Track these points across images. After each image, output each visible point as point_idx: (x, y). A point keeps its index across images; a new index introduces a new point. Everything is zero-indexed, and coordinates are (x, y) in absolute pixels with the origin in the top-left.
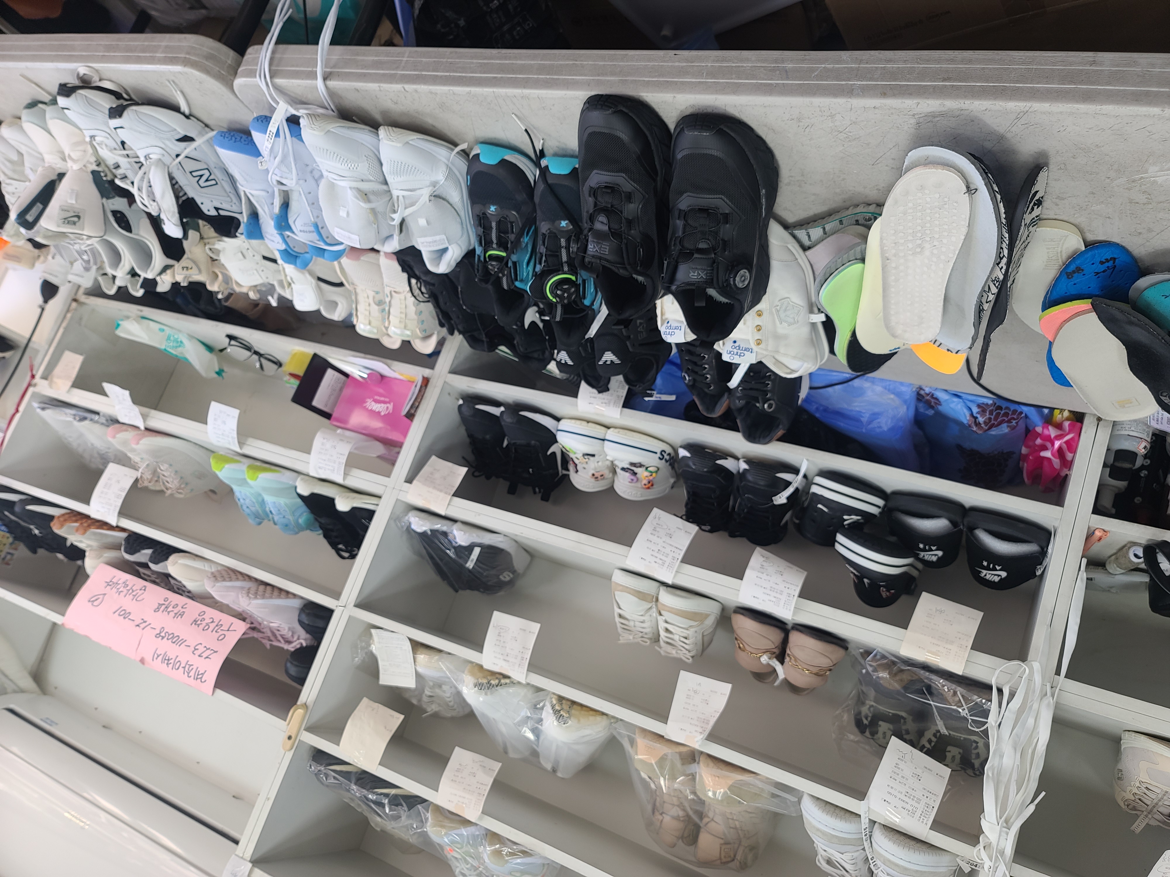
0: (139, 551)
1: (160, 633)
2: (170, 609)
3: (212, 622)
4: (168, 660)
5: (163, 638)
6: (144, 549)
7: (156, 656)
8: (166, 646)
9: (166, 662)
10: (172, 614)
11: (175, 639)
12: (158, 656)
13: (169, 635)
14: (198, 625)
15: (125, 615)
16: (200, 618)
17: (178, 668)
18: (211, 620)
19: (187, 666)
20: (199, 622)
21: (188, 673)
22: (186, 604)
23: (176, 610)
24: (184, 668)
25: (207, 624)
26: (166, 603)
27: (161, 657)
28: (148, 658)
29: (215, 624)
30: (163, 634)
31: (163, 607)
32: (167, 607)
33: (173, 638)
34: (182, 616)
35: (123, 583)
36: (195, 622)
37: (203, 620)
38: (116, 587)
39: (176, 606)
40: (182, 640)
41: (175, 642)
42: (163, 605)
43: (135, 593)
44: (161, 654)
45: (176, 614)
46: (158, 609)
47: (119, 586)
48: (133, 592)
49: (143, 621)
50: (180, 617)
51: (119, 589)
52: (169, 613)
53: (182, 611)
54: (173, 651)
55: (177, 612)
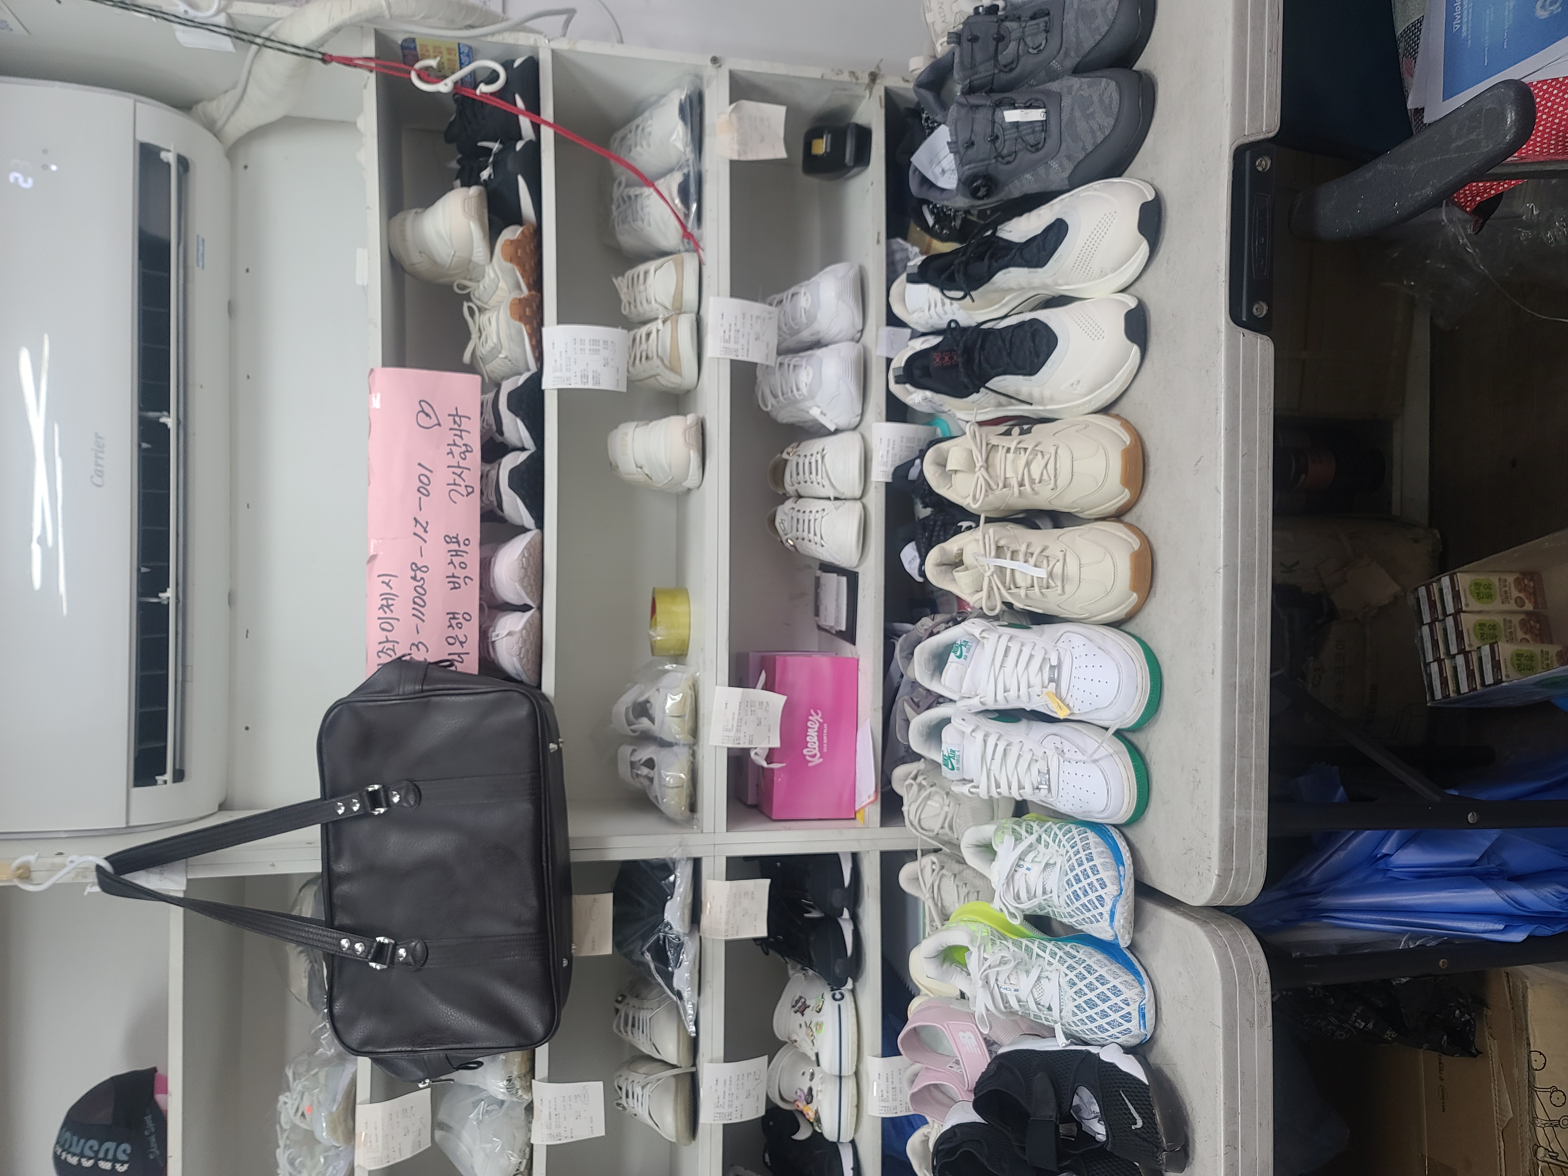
0: (517, 415)
1: (419, 569)
2: (456, 560)
3: (461, 643)
4: (388, 606)
5: (414, 578)
6: (523, 420)
7: (386, 579)
8: (404, 588)
9: (384, 602)
10: (451, 570)
11: (419, 602)
12: (388, 584)
13: (421, 587)
14: (451, 626)
15: (423, 490)
16: (461, 620)
17: (383, 629)
18: (463, 640)
19: (390, 645)
20: (454, 622)
21: (382, 651)
22: (472, 579)
23: (459, 572)
24: (387, 641)
25: (456, 638)
26: (463, 548)
27: (388, 590)
28: (379, 567)
29: (461, 650)
30: (419, 575)
31: (455, 546)
32: (457, 553)
33: (420, 596)
34: (455, 588)
35: (465, 445)
36: (453, 615)
37: (460, 626)
38: (455, 435)
39: (463, 566)
40: (423, 614)
41: (415, 603)
42: (458, 542)
43: (459, 481)
44: (391, 588)
45: (453, 576)
46: (450, 539)
47: (458, 441)
48: (460, 476)
49: (425, 525)
50: (452, 585)
51: (455, 444)
52: (452, 562)
53: (461, 581)
54: (403, 608)
55: (456, 575)
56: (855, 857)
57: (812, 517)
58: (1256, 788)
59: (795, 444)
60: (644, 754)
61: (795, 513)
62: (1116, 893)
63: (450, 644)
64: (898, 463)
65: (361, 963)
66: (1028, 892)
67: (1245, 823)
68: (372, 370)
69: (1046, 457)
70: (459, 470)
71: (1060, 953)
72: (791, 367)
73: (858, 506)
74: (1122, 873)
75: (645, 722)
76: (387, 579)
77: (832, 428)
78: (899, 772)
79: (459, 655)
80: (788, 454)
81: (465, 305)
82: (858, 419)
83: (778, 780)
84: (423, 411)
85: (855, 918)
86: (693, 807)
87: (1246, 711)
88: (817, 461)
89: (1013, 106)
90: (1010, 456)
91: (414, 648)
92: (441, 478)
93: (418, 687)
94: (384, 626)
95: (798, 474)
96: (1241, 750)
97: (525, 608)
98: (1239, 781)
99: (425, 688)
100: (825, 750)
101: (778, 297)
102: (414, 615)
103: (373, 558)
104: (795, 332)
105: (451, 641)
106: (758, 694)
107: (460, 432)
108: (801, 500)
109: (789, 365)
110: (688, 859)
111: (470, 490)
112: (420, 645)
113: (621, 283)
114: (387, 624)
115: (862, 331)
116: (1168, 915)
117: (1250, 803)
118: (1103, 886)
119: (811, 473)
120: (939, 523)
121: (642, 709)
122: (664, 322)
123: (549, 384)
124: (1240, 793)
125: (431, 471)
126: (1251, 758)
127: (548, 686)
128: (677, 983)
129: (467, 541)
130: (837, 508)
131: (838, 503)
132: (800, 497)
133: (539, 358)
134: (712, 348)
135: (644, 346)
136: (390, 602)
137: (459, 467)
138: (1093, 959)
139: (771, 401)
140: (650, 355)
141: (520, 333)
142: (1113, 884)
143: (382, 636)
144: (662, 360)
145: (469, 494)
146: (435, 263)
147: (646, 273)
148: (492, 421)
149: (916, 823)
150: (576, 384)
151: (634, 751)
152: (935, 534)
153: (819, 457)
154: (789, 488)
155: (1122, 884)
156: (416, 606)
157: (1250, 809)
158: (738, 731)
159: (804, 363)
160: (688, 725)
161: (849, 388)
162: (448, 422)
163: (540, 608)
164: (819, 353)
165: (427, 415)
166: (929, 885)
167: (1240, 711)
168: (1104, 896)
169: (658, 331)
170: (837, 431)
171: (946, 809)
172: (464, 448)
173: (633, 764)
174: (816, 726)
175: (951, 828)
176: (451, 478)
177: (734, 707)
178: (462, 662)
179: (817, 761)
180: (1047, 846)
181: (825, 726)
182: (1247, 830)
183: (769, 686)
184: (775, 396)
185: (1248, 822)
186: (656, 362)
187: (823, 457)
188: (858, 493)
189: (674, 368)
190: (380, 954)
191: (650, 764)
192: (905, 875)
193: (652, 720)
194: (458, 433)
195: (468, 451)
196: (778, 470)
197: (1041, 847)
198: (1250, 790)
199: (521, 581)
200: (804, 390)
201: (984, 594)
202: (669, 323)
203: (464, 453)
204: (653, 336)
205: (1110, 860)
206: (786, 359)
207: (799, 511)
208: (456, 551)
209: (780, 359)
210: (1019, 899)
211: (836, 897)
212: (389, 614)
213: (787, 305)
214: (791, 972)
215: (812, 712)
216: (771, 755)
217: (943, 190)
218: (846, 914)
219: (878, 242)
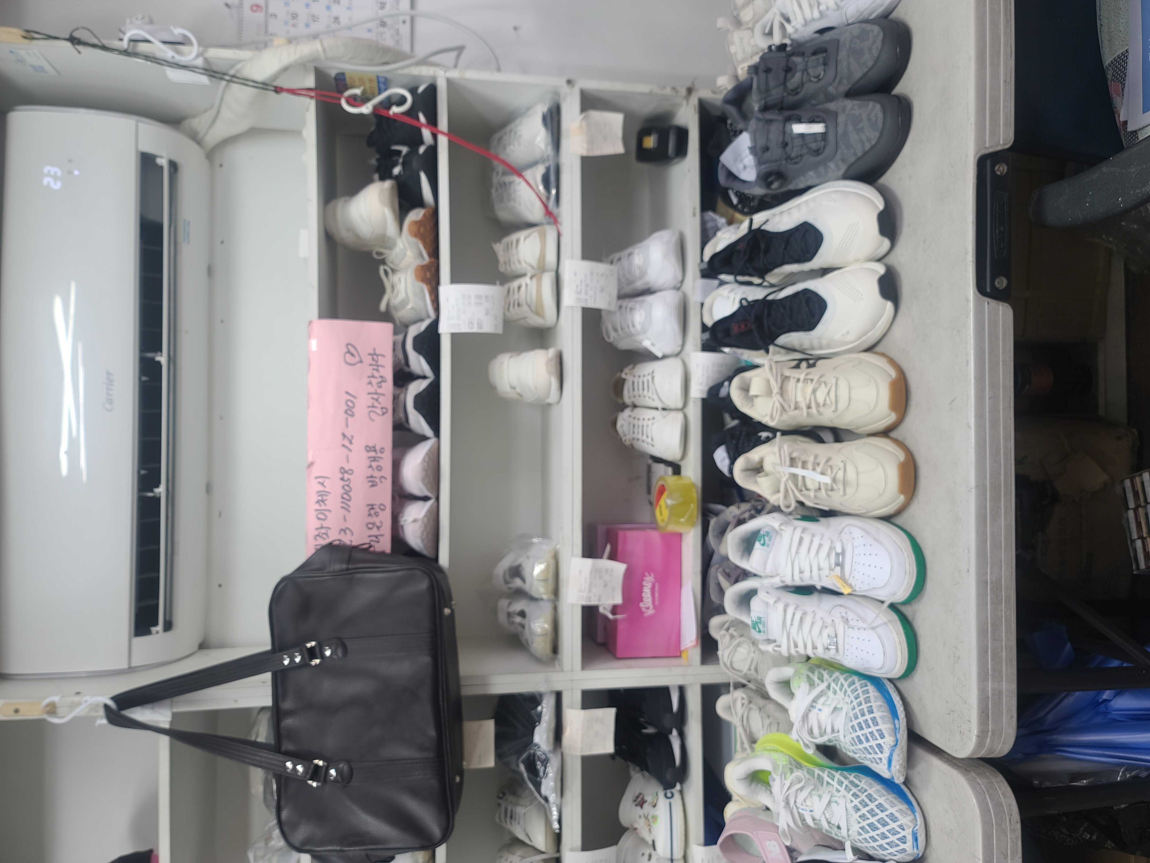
0: (420, 353)
1: (346, 472)
2: (374, 464)
3: (378, 528)
4: (323, 501)
5: (342, 479)
6: (424, 357)
8: (335, 487)
9: (320, 498)
11: (346, 497)
12: (322, 484)
13: (348, 486)
14: (370, 515)
15: (349, 412)
17: (319, 519)
18: (378, 524)
19: (324, 531)
20: (372, 512)
21: (318, 535)
22: (386, 479)
23: (376, 473)
24: (322, 527)
25: (374, 524)
26: (379, 455)
27: (323, 489)
28: (316, 471)
29: (377, 534)
30: (346, 476)
31: (372, 454)
32: (374, 459)
33: (347, 493)
34: (372, 486)
35: (381, 377)
36: (372, 507)
37: (377, 514)
38: (374, 369)
39: (379, 468)
40: (349, 506)
41: (343, 498)
42: (375, 451)
43: (376, 404)
44: (325, 487)
45: (372, 477)
46: (370, 449)
47: (376, 374)
48: (377, 400)
49: (351, 439)
50: (370, 484)
51: (373, 376)
52: (370, 466)
53: (377, 480)
54: (333, 502)
55: (374, 475)
56: (682, 689)
57: (645, 423)
58: (1007, 665)
59: (631, 367)
60: (518, 606)
61: (631, 420)
62: (892, 744)
63: (369, 528)
64: (711, 384)
65: (301, 781)
66: (820, 727)
67: (998, 694)
68: (310, 323)
69: (829, 387)
70: (376, 396)
71: (846, 782)
72: (628, 309)
73: (680, 416)
74: (897, 726)
75: (517, 583)
76: (322, 479)
77: (659, 354)
78: (715, 622)
79: (376, 537)
80: (626, 374)
81: (382, 268)
82: (679, 349)
83: (621, 627)
84: (349, 352)
85: (682, 735)
86: (555, 649)
87: (996, 602)
88: (648, 381)
89: (799, 121)
90: (800, 386)
91: (342, 533)
92: (363, 402)
93: (344, 566)
94: (320, 516)
95: (634, 390)
96: (993, 634)
97: (426, 499)
98: (993, 659)
99: (350, 566)
100: (657, 603)
101: (617, 256)
102: (342, 507)
103: (311, 465)
104: (630, 282)
105: (370, 526)
106: (605, 563)
107: (377, 366)
108: (637, 410)
109: (626, 308)
110: (552, 692)
111: (384, 410)
112: (347, 531)
113: (499, 248)
114: (322, 514)
115: (682, 282)
116: (935, 762)
117: (1002, 677)
118: (882, 736)
119: (643, 389)
120: (744, 433)
121: (516, 572)
122: (531, 278)
123: (445, 329)
124: (993, 669)
125: (355, 397)
126: (1002, 640)
127: (444, 559)
128: (544, 790)
129: (382, 450)
130: (664, 417)
131: (665, 413)
132: (635, 406)
133: (437, 308)
134: (568, 298)
135: (516, 296)
136: (324, 498)
137: (376, 393)
138: (874, 789)
139: (613, 334)
140: (521, 302)
141: (422, 291)
142: (890, 735)
143: (318, 524)
144: (529, 306)
145: (384, 414)
146: (357, 236)
147: (518, 241)
148: (401, 356)
149: (728, 664)
150: (464, 329)
151: (510, 604)
152: (741, 441)
153: (650, 378)
154: (627, 400)
155: (898, 736)
156: (344, 500)
157: (1002, 681)
158: (590, 591)
159: (638, 306)
160: (551, 586)
161: (673, 326)
162: (368, 360)
163: (438, 499)
164: (649, 298)
165: (352, 355)
166: (740, 715)
167: (992, 603)
168: (883, 745)
169: (527, 285)
170: (664, 357)
171: (752, 655)
172: (380, 380)
173: (509, 615)
174: (650, 585)
175: (756, 670)
176: (370, 402)
177: (586, 573)
178: (378, 542)
179: (651, 612)
180: (835, 692)
181: (657, 585)
182: (1000, 699)
183: (613, 557)
184: (616, 330)
185: (1000, 692)
186: (525, 308)
187: (653, 378)
188: (680, 405)
189: (539, 312)
190: (316, 773)
191: (522, 614)
192: (721, 705)
193: (524, 580)
194: (375, 367)
195: (382, 381)
196: (619, 386)
197: (830, 693)
198: (1002, 666)
199: (423, 480)
200: (638, 327)
201: (781, 495)
202: (534, 280)
203: (380, 383)
204: (523, 288)
205: (887, 714)
206: (625, 303)
207: (634, 418)
208: (374, 457)
209: (620, 302)
210: (812, 733)
211: (667, 721)
212: (323, 507)
213: (625, 262)
214: (632, 773)
215: (647, 574)
216: (615, 610)
217: (744, 182)
218: (675, 732)
219: (694, 215)
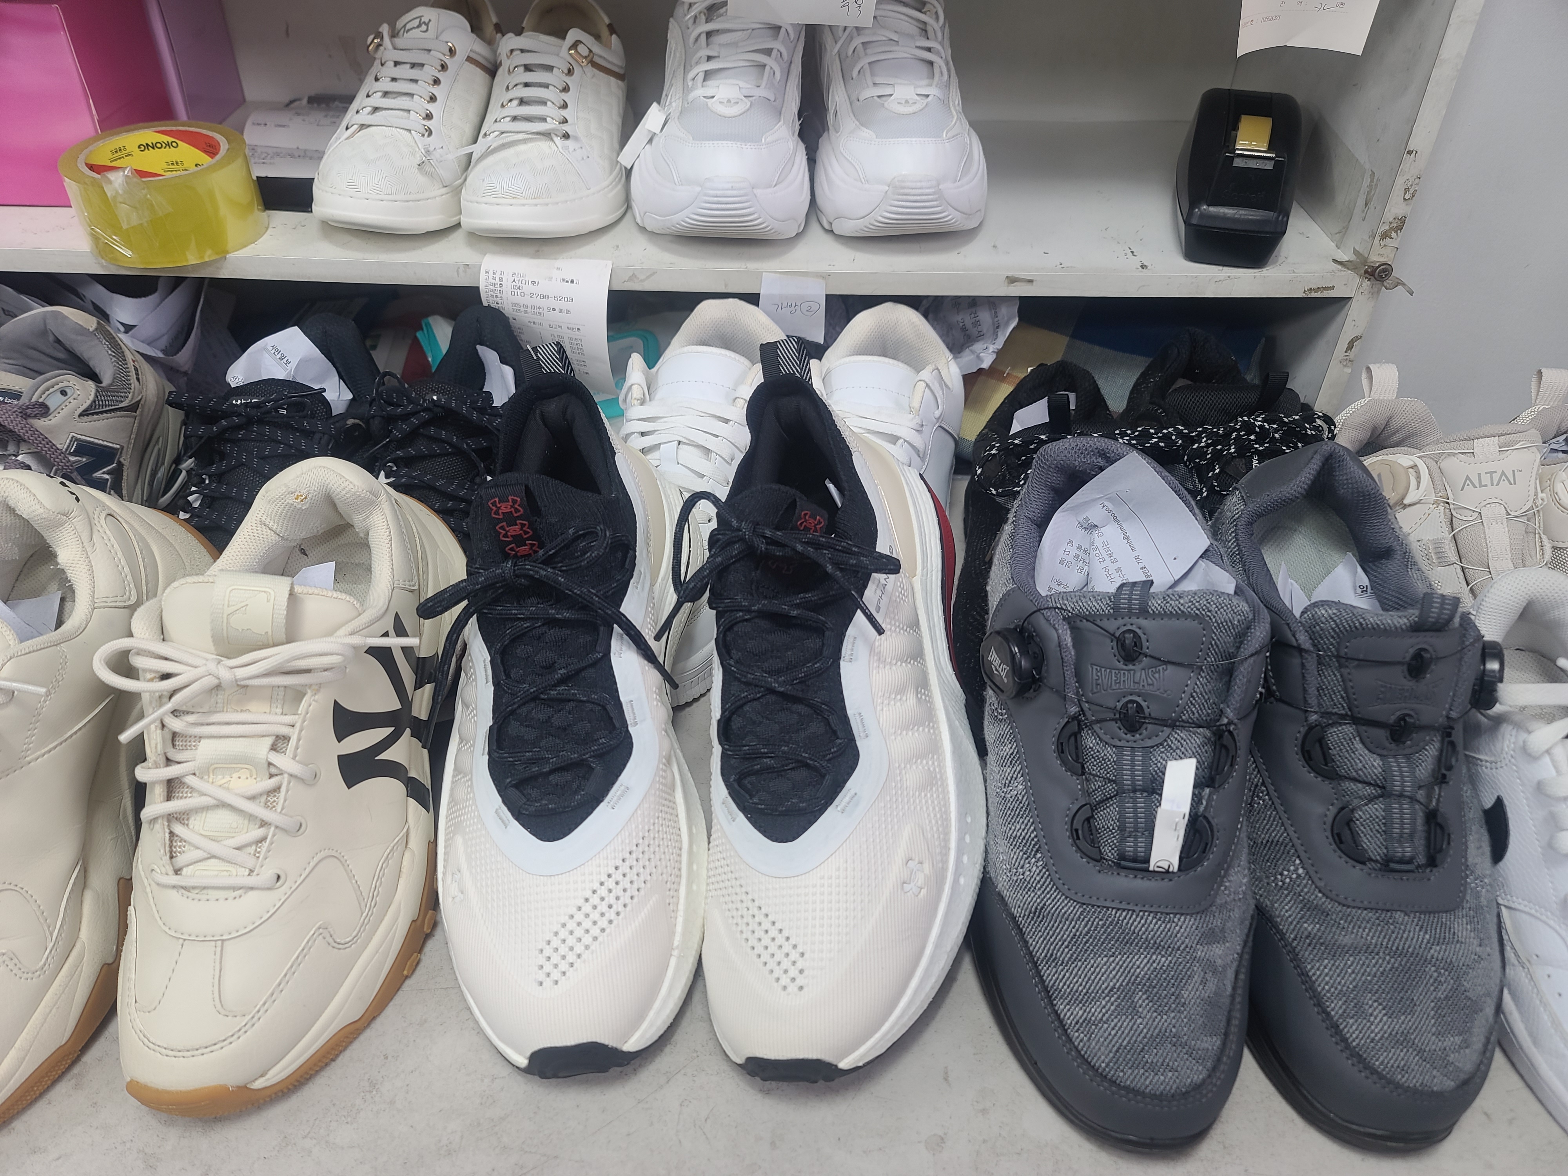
57: (421, 103)
61: (439, 57)
72: (768, 61)
80: (579, 40)
90: (261, 749)
95: (530, 68)
109: (768, 53)
115: (829, 233)
119: (525, 104)
131: (450, 166)
132: (489, 69)
153: (554, 124)
154: (508, 46)
188: (468, 220)
206: (792, 50)
207: (443, 68)
219: (1012, 280)
